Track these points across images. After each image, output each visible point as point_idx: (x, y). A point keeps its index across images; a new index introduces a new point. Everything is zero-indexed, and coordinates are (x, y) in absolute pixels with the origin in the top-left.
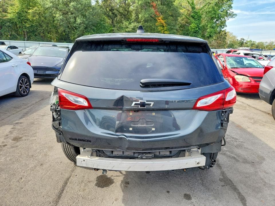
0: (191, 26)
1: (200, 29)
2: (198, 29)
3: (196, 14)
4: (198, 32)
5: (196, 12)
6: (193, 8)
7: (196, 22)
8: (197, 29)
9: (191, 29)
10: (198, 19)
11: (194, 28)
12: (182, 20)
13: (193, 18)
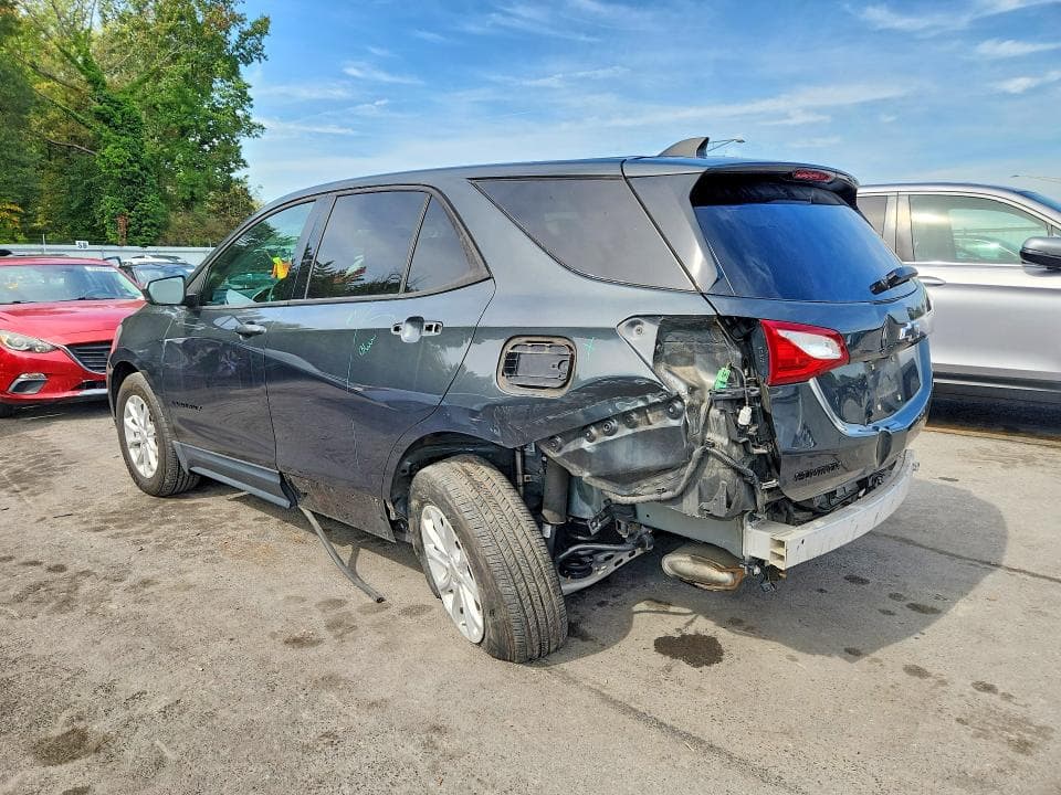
0: (103, 156)
1: (147, 169)
2: (142, 169)
3: (117, 109)
4: (144, 181)
5: (114, 102)
6: (96, 82)
7: (123, 139)
8: (137, 168)
9: (109, 167)
10: (131, 130)
11: (120, 162)
12: (49, 128)
13: (107, 121)
